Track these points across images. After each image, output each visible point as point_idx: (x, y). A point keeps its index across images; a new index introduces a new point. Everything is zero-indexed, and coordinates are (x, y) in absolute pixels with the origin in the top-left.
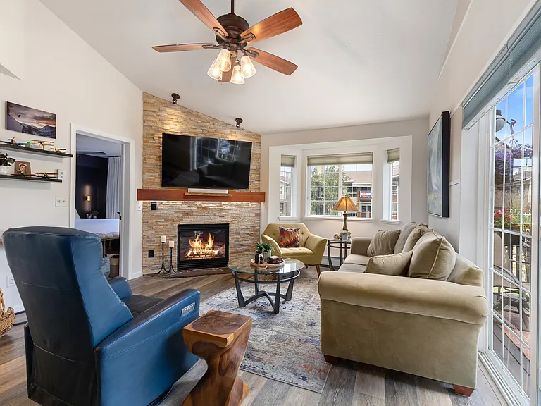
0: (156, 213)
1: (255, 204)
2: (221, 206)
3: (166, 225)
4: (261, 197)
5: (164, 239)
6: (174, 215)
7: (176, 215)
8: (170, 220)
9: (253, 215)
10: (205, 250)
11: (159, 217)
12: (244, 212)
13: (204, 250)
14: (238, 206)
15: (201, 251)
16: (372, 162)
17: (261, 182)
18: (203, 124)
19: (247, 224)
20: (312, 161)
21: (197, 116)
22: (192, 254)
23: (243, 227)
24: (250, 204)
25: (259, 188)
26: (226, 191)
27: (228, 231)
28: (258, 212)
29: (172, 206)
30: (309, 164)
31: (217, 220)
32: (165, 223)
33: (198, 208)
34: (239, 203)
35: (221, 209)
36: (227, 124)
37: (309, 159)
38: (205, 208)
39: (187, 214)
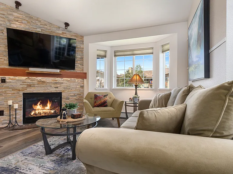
0: (5, 85)
1: (80, 80)
2: (56, 81)
3: (14, 93)
4: (84, 76)
5: (10, 103)
6: (19, 86)
7: (22, 86)
8: (17, 89)
9: (79, 87)
10: (45, 111)
11: (8, 88)
12: (73, 85)
13: (43, 111)
14: (68, 81)
15: (41, 111)
16: (152, 53)
17: (84, 66)
18: (42, 26)
19: (75, 92)
20: (117, 54)
21: (37, 20)
22: (35, 114)
23: (72, 94)
24: (77, 80)
25: (83, 70)
26: (58, 71)
27: (61, 97)
28: (82, 85)
29: (18, 80)
30: (115, 56)
31: (53, 90)
32: (13, 92)
33: (39, 81)
34: (69, 79)
35: (56, 83)
36: (59, 28)
37: (115, 52)
38: (43, 82)
39: (30, 86)
